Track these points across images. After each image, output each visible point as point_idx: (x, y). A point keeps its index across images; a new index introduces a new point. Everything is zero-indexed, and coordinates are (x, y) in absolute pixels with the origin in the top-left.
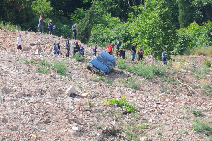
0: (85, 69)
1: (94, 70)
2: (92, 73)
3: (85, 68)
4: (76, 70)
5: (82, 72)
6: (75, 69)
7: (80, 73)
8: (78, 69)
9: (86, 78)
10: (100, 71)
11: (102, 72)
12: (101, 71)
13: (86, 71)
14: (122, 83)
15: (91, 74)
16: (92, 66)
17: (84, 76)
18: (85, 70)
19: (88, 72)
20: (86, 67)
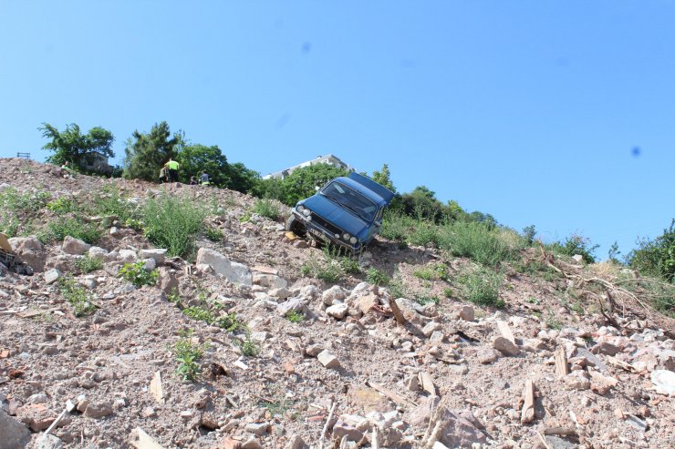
0: (282, 233)
1: (316, 233)
2: (308, 246)
3: (284, 230)
4: (248, 233)
5: (272, 243)
6: (244, 232)
7: (260, 246)
8: (257, 234)
9: (287, 264)
10: (341, 238)
11: (348, 242)
12: (346, 236)
13: (288, 241)
14: (430, 283)
15: (308, 251)
16: (309, 218)
17: (276, 259)
18: (284, 236)
19: (295, 244)
20: (288, 227)
